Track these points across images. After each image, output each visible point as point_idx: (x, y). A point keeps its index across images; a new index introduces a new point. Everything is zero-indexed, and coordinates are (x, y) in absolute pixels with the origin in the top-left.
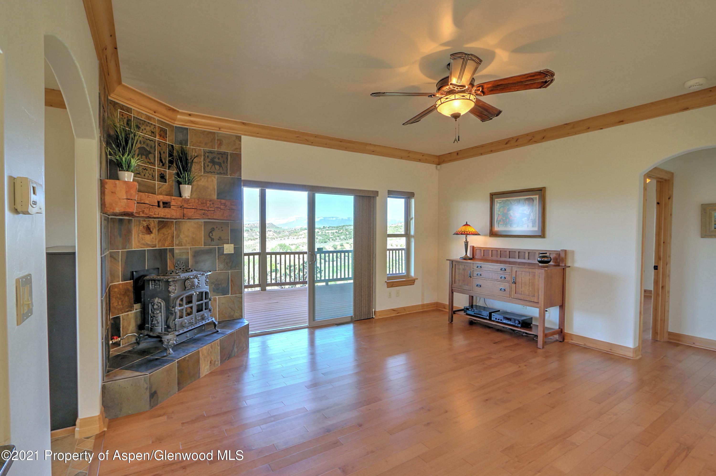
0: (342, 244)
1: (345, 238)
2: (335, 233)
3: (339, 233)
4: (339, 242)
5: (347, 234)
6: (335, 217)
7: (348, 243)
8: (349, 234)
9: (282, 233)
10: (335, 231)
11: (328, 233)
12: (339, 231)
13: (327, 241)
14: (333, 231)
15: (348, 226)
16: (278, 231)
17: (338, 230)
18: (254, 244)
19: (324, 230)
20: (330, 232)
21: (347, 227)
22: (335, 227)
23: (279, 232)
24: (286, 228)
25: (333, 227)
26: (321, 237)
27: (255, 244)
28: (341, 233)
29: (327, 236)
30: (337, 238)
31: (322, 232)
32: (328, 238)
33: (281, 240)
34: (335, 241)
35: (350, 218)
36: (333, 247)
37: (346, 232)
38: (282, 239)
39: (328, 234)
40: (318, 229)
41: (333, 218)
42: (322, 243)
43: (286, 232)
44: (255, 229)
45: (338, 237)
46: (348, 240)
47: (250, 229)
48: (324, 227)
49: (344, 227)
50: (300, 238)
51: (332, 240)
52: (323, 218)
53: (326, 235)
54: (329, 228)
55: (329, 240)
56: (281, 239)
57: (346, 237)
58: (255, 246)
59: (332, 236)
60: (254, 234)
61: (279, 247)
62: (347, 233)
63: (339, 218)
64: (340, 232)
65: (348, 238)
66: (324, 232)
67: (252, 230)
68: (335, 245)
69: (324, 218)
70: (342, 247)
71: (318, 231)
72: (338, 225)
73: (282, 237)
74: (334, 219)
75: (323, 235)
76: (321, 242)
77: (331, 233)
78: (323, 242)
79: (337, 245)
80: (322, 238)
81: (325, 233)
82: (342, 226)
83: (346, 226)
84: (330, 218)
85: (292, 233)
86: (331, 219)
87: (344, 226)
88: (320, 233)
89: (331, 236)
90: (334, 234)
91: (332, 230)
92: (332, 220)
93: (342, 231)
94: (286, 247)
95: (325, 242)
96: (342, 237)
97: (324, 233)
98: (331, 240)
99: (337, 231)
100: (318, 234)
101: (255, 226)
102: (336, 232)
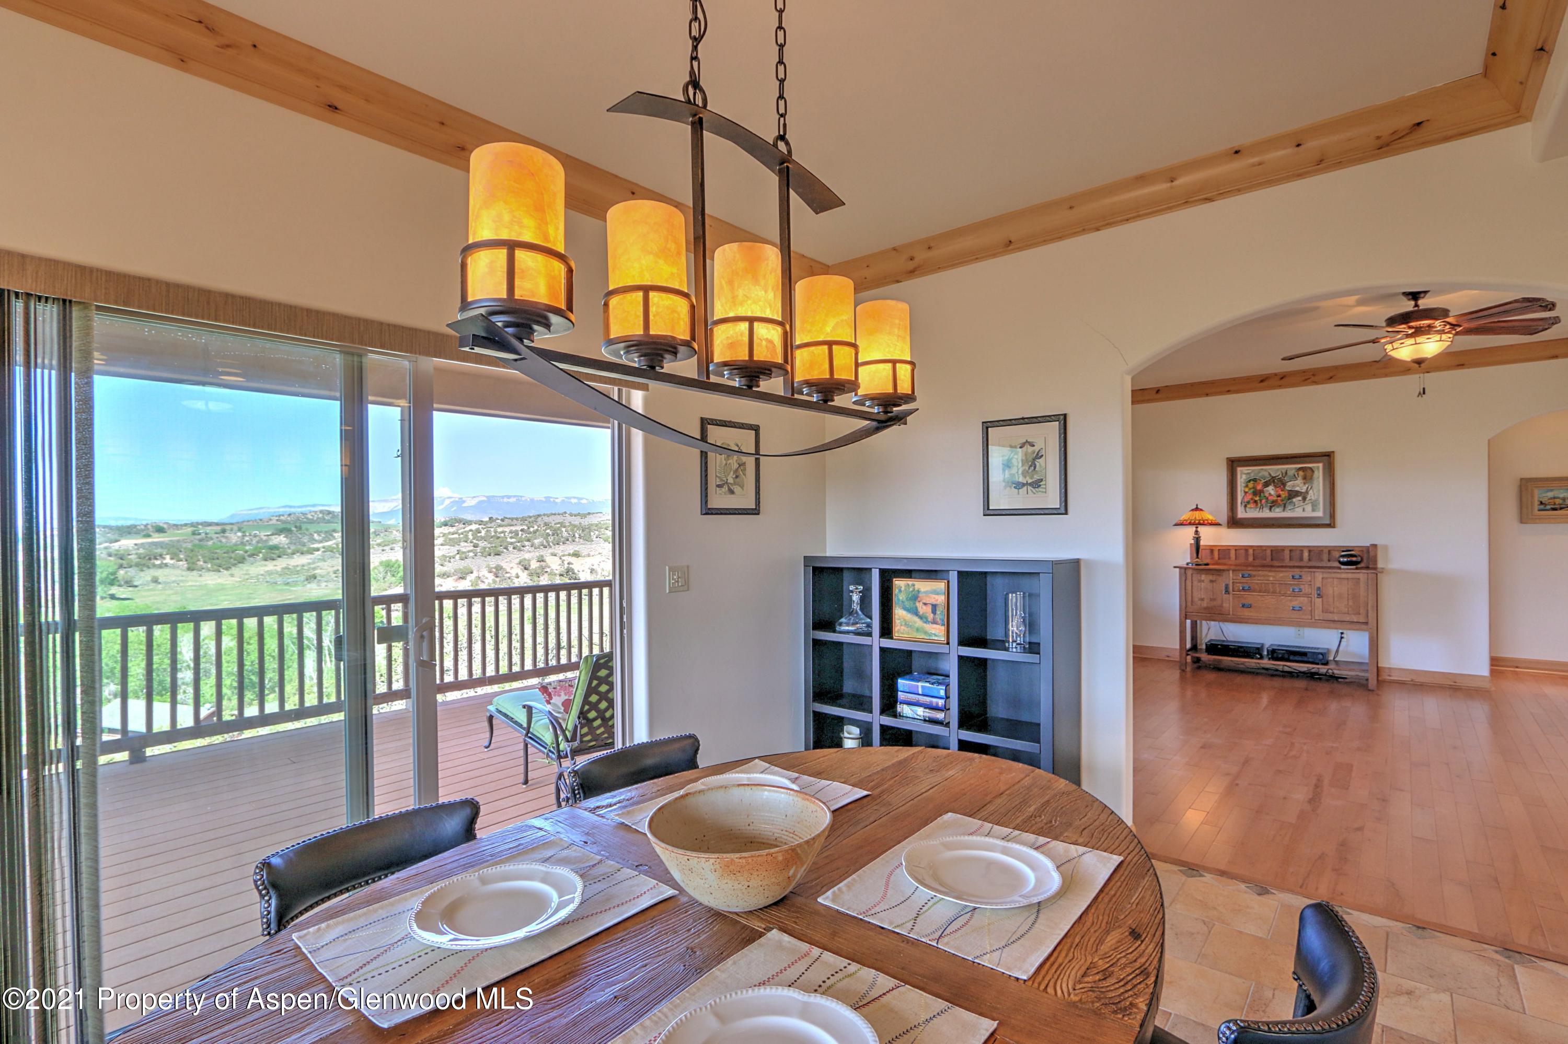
0: (542, 556)
1: (545, 543)
2: (520, 533)
3: (530, 533)
4: (530, 552)
5: (548, 535)
6: (515, 496)
7: (555, 555)
8: (553, 535)
9: (382, 535)
10: (519, 528)
11: (503, 532)
12: (529, 528)
13: (502, 552)
14: (513, 528)
15: (548, 516)
17: (527, 525)
18: (309, 564)
19: (492, 525)
20: (507, 529)
21: (546, 519)
22: (517, 519)
25: (512, 519)
26: (485, 543)
27: (314, 563)
28: (535, 532)
29: (498, 540)
30: (527, 543)
31: (487, 531)
32: (505, 544)
33: (383, 550)
34: (520, 550)
35: (551, 498)
36: (520, 563)
37: (546, 530)
38: (387, 548)
39: (502, 535)
41: (509, 497)
42: (490, 555)
43: (395, 532)
44: (309, 526)
45: (528, 540)
46: (551, 547)
47: (296, 527)
48: (490, 518)
49: (540, 519)
51: (514, 548)
52: (485, 499)
53: (498, 538)
54: (502, 520)
55: (506, 548)
56: (384, 548)
57: (547, 542)
58: (314, 569)
59: (513, 540)
60: (305, 539)
61: (381, 569)
62: (548, 531)
63: (523, 499)
64: (532, 529)
65: (551, 544)
66: (492, 529)
68: (525, 559)
69: (487, 497)
70: (542, 563)
72: (526, 515)
73: (385, 545)
74: (512, 500)
75: (492, 537)
76: (486, 553)
77: (511, 532)
78: (492, 555)
79: (529, 560)
80: (489, 545)
81: (496, 532)
82: (534, 516)
83: (544, 515)
84: (503, 497)
86: (505, 500)
87: (539, 516)
88: (483, 533)
89: (509, 540)
90: (518, 535)
91: (513, 525)
92: (508, 503)
93: (536, 527)
96: (537, 542)
97: (493, 534)
98: (511, 548)
99: (526, 528)
100: (479, 535)
101: (307, 518)
102: (522, 530)
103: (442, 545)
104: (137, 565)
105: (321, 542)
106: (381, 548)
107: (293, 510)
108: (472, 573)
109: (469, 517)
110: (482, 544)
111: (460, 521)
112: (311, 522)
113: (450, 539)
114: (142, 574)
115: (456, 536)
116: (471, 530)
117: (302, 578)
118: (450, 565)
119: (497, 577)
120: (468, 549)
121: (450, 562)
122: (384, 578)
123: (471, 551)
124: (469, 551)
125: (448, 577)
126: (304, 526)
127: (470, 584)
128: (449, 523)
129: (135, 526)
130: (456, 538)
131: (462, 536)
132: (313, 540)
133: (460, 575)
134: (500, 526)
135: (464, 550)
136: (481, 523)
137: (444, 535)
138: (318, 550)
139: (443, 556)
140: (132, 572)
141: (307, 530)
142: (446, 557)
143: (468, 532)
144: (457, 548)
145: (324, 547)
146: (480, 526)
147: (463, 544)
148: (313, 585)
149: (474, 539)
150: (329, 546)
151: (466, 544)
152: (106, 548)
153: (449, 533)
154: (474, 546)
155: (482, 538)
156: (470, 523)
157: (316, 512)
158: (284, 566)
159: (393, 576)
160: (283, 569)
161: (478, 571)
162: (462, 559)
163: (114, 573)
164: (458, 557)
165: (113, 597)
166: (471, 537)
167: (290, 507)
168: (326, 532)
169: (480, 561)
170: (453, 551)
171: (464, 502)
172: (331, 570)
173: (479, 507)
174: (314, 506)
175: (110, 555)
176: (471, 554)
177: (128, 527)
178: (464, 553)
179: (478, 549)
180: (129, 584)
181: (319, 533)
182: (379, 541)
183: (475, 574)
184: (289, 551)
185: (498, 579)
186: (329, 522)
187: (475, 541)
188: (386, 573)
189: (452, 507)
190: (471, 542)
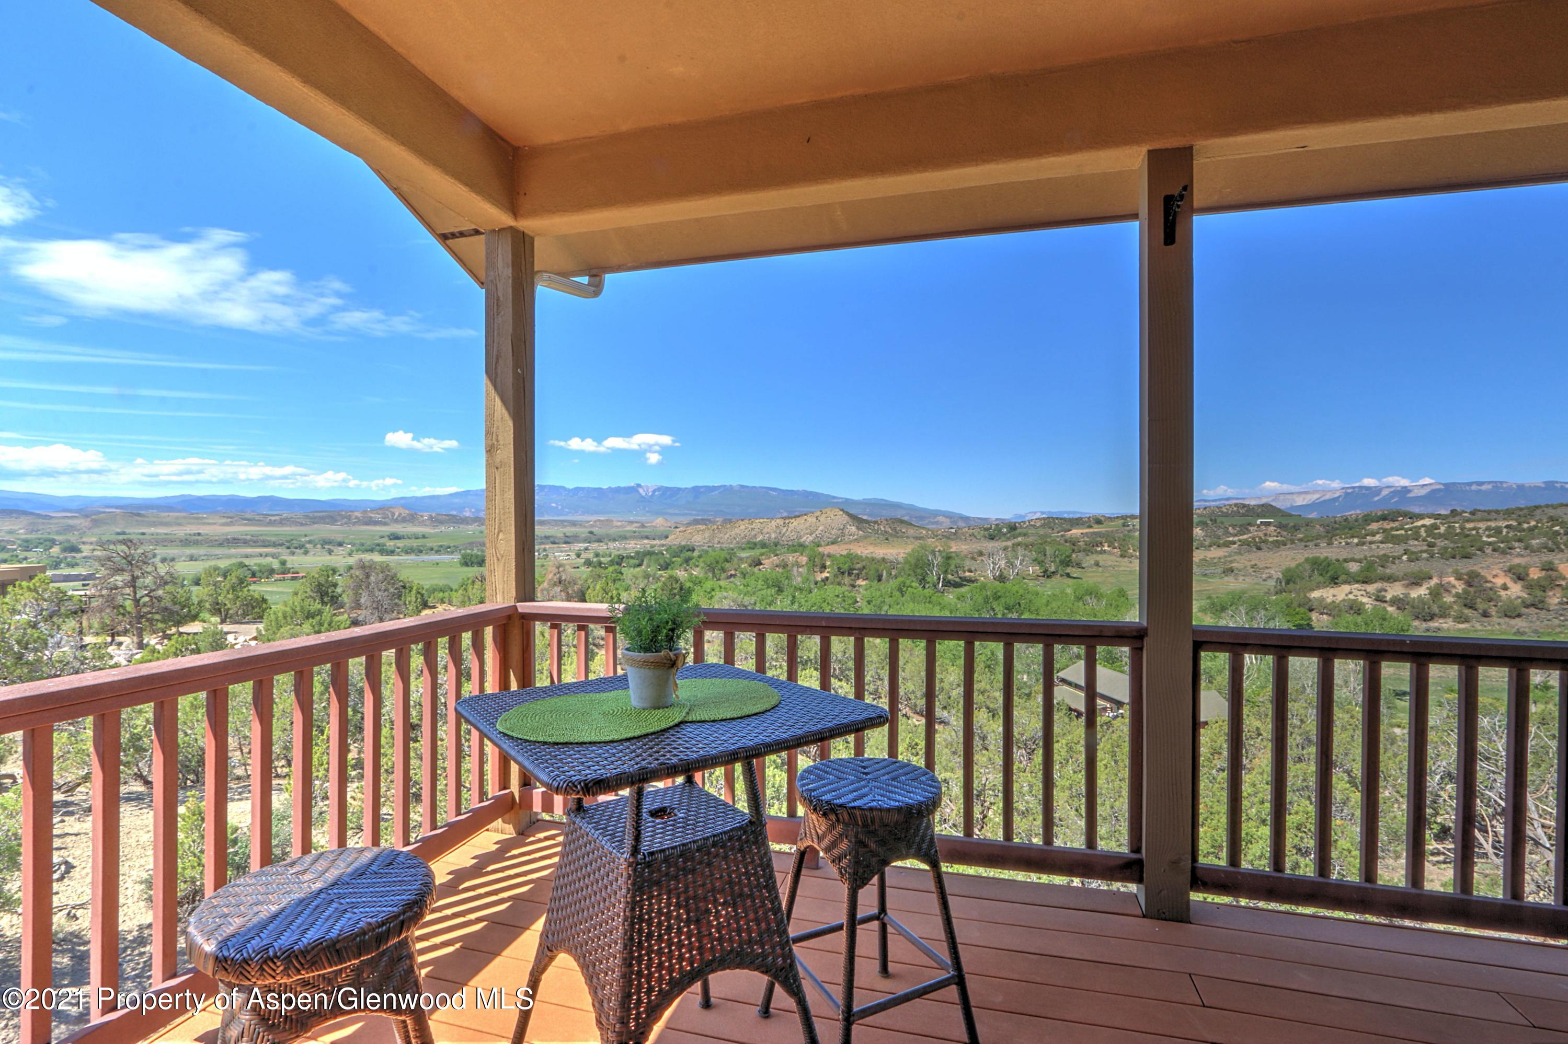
0: (1550, 563)
1: (1552, 545)
2: (1504, 530)
3: (1522, 530)
4: (1525, 556)
5: (1556, 533)
6: (1490, 482)
9: (1303, 529)
10: (1501, 524)
11: (1475, 529)
12: (1519, 524)
13: (1476, 554)
14: (1492, 524)
15: (1555, 507)
16: (1292, 524)
17: (1516, 520)
18: (1225, 557)
19: (1457, 518)
20: (1482, 525)
21: (1552, 512)
22: (1497, 512)
23: (1294, 526)
24: (1313, 515)
25: (1490, 512)
26: (1447, 542)
27: (1230, 556)
28: (1531, 529)
29: (1468, 539)
30: (1517, 544)
31: (1449, 527)
32: (1480, 544)
34: (1506, 553)
36: (1508, 570)
37: (1552, 526)
38: (1311, 544)
39: (1474, 532)
40: (1429, 517)
41: (1480, 483)
42: (1454, 557)
43: (1318, 526)
44: (1224, 519)
45: (1520, 540)
46: (1563, 551)
47: (1211, 520)
48: (1452, 511)
49: (1539, 511)
50: (1371, 543)
51: (1496, 550)
52: (1442, 487)
53: (1468, 536)
54: (1472, 513)
55: (1482, 550)
57: (1556, 543)
58: (1231, 562)
59: (1493, 540)
60: (1220, 532)
61: (1307, 567)
62: (1557, 528)
64: (1525, 526)
66: (1457, 525)
67: (1215, 521)
69: (1444, 485)
71: (1435, 523)
72: (1513, 506)
73: (1308, 541)
75: (1457, 535)
76: (1448, 555)
77: (1488, 529)
78: (1458, 557)
80: (1452, 545)
81: (1462, 528)
82: (1527, 508)
83: (1549, 505)
84: (1470, 484)
85: (1337, 529)
87: (1538, 507)
88: (1443, 529)
89: (1485, 539)
90: (1501, 532)
91: (1490, 520)
93: (1533, 523)
94: (1330, 568)
95: (1467, 556)
96: (1536, 542)
97: (1458, 531)
98: (1489, 550)
99: (1514, 523)
100: (1436, 531)
101: (1222, 512)
102: (1507, 527)
103: (1382, 542)
104: (1085, 550)
105: (1235, 535)
106: (1303, 544)
107: (1207, 504)
108: (1431, 578)
109: (1416, 510)
110: (1441, 543)
111: (1405, 514)
112: (1226, 515)
113: (1393, 536)
114: (1088, 558)
115: (1403, 532)
116: (1423, 526)
117: (1220, 570)
118: (1394, 567)
119: (1471, 586)
120: (1419, 549)
121: (1394, 563)
122: (1310, 577)
123: (1425, 551)
124: (1422, 552)
125: (1395, 581)
126: (1219, 520)
127: (1427, 592)
128: (1390, 517)
129: (1081, 519)
130: (1402, 535)
131: (1410, 532)
132: (1227, 534)
133: (1413, 580)
134: (1468, 521)
135: (1413, 549)
136: (1437, 517)
137: (1385, 531)
138: (1234, 543)
139: (1384, 555)
140: (1081, 555)
141: (1222, 523)
142: (1389, 557)
143: (1420, 527)
144: (1404, 546)
145: (1240, 541)
146: (1438, 521)
147: (1411, 542)
148: (1230, 579)
149: (1428, 536)
150: (1246, 540)
151: (1416, 543)
152: (1062, 536)
153: (1392, 529)
154: (1429, 546)
155: (1440, 536)
156: (1421, 517)
157: (1230, 506)
158: (1202, 557)
159: (1321, 575)
160: (1201, 560)
161: (1441, 577)
162: (1410, 560)
163: (1068, 557)
164: (1405, 558)
165: (1068, 575)
166: (1423, 534)
167: (1205, 501)
168: (1241, 526)
169: (1438, 564)
170: (1399, 549)
171: (1410, 491)
172: (1249, 564)
173: (1433, 496)
174: (1228, 499)
175: (1066, 542)
176: (1425, 555)
177: (1076, 519)
178: (1413, 553)
179: (1436, 550)
180: (1079, 565)
181: (1234, 526)
182: (1301, 536)
183: (1435, 581)
184: (1207, 543)
185: (1471, 589)
186: (1243, 515)
187: (1429, 539)
188: (1313, 571)
189: (1393, 497)
190: (1424, 540)
